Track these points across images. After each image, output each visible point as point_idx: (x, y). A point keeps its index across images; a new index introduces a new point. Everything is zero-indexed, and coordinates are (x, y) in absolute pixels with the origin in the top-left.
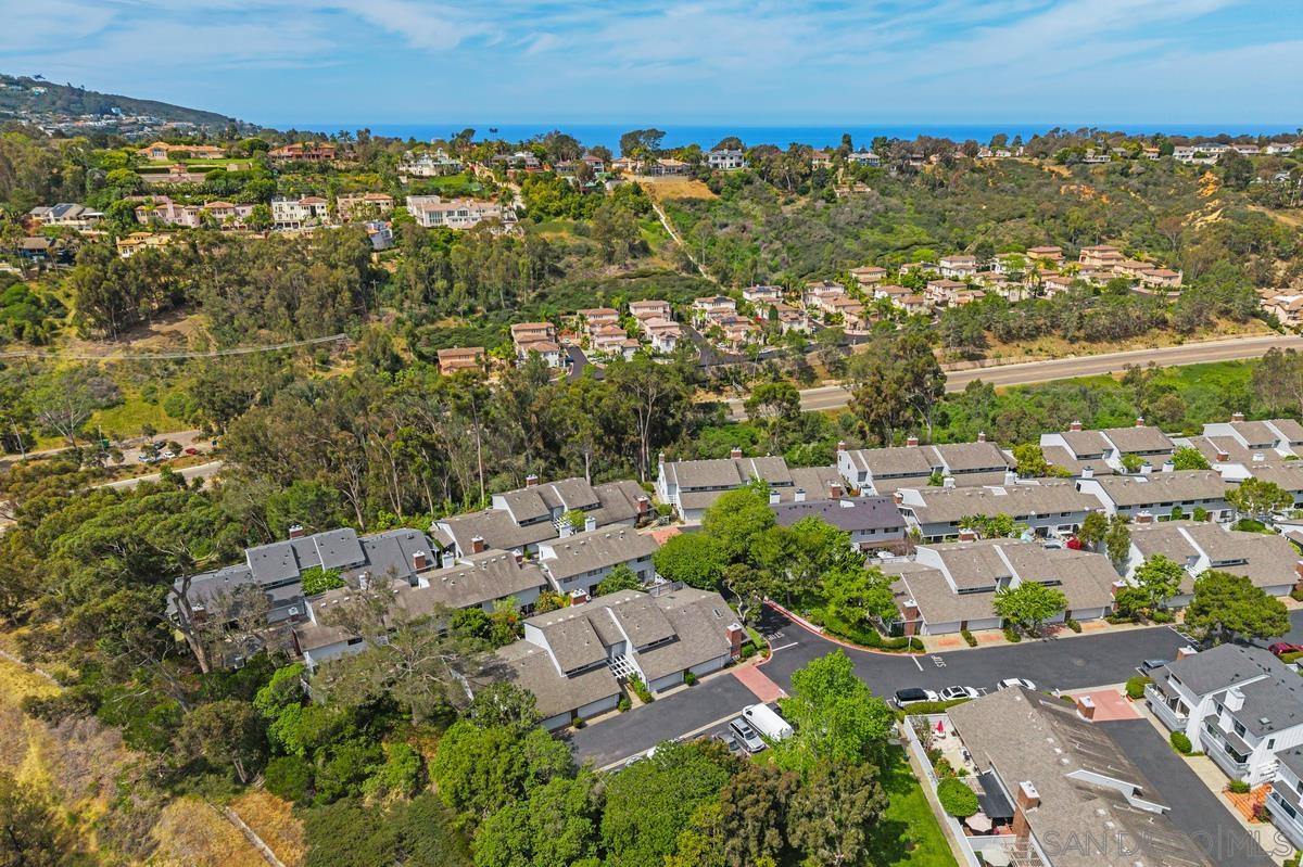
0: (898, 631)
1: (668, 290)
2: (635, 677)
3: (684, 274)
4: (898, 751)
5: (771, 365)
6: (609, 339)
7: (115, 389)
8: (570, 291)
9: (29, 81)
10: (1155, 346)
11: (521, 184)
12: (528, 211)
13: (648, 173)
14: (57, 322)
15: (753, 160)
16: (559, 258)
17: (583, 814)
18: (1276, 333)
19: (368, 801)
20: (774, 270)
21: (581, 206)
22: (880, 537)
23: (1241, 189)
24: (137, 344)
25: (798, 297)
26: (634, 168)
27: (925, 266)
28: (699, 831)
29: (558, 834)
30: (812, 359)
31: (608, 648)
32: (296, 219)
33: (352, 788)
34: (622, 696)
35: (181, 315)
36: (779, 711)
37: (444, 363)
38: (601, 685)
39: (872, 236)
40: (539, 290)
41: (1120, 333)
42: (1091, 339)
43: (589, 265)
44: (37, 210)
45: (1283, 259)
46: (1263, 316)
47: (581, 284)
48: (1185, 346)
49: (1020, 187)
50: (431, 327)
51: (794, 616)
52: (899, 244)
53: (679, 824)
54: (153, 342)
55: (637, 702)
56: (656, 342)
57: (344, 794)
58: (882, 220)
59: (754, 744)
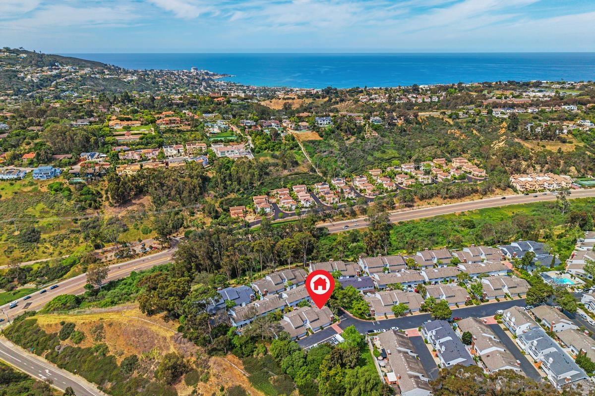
0: (370, 315)
1: (305, 180)
2: (310, 328)
3: (311, 173)
4: (366, 344)
5: (341, 211)
6: (286, 201)
7: (125, 225)
8: (272, 181)
9: (18, 50)
10: (473, 200)
11: (251, 136)
12: (255, 149)
13: (297, 130)
14: (100, 200)
15: (335, 122)
16: (267, 168)
17: (303, 358)
18: (515, 193)
19: (254, 356)
20: (342, 169)
21: (274, 146)
22: (368, 289)
23: (513, 131)
24: (130, 208)
25: (350, 181)
26: (291, 127)
27: (396, 168)
28: (326, 360)
29: (298, 362)
30: (355, 208)
31: (303, 322)
32: (173, 154)
33: (251, 354)
34: (307, 333)
35: (142, 196)
36: (341, 335)
37: (232, 212)
38: (303, 331)
39: (378, 154)
40: (261, 181)
41: (461, 195)
42: (451, 198)
43: (278, 170)
44: (82, 154)
45: (525, 161)
46: (512, 187)
47: (275, 179)
48: (483, 200)
49: (434, 129)
50: (226, 198)
51: (346, 311)
52: (387, 158)
53: (323, 359)
54: (135, 208)
55: (310, 334)
56: (302, 202)
57: (250, 355)
58: (382, 148)
59: (336, 343)
